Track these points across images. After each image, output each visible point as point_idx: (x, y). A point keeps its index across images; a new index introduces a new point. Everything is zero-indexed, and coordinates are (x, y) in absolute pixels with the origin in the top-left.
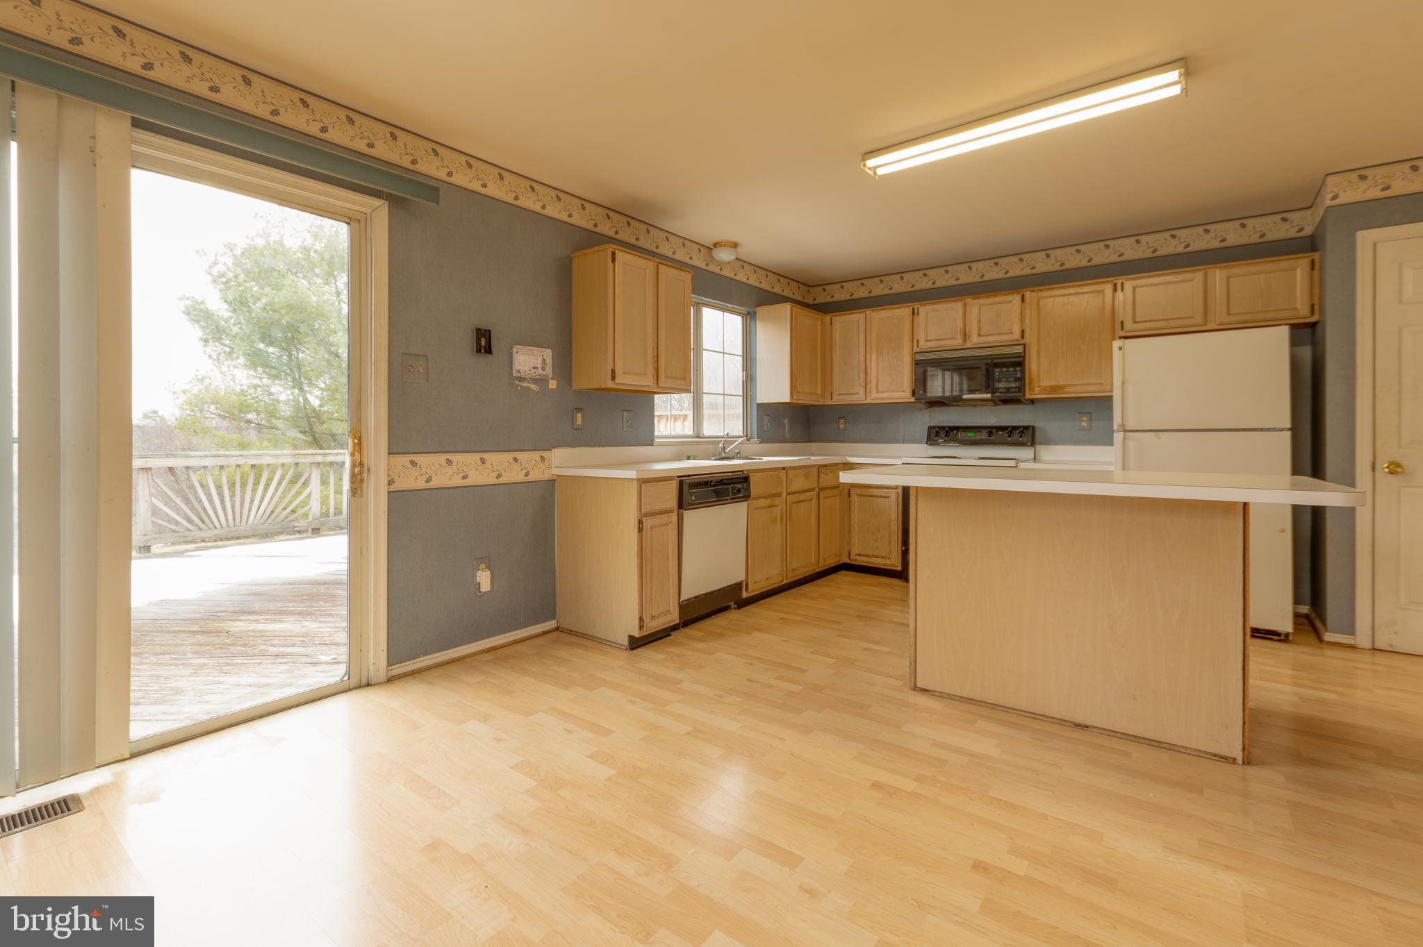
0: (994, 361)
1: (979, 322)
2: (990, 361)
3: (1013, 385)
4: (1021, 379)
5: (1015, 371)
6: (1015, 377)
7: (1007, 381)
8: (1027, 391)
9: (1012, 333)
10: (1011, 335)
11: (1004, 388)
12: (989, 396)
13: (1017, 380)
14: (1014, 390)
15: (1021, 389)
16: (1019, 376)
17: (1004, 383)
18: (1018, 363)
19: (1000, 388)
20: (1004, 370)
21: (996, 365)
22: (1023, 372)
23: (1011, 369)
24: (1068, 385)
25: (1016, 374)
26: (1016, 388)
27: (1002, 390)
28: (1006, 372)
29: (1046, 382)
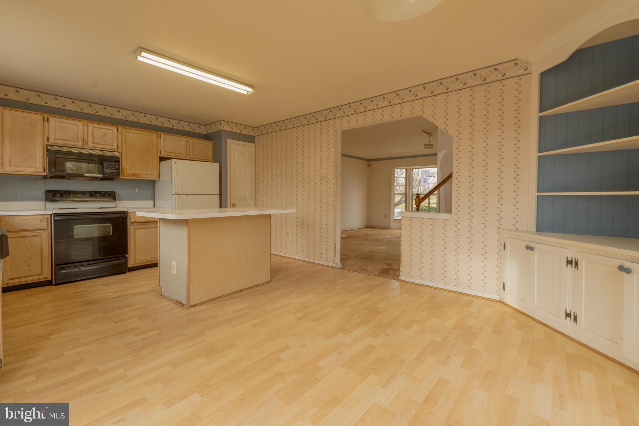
0: (104, 158)
1: (93, 136)
2: (102, 158)
3: (114, 171)
4: (118, 169)
5: (115, 164)
6: (116, 168)
7: (111, 169)
8: (121, 175)
9: (112, 145)
10: (112, 146)
11: (110, 172)
12: (101, 176)
13: (116, 169)
14: (115, 174)
15: (118, 174)
16: (117, 167)
17: (109, 170)
18: (116, 161)
19: (107, 172)
20: (110, 163)
21: (105, 160)
22: (119, 165)
23: (113, 163)
24: (140, 174)
25: (116, 166)
26: (116, 173)
27: (108, 173)
28: (110, 164)
29: (130, 172)
